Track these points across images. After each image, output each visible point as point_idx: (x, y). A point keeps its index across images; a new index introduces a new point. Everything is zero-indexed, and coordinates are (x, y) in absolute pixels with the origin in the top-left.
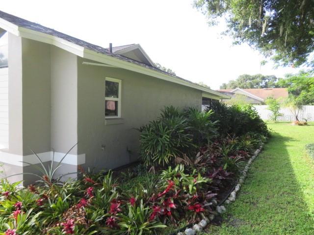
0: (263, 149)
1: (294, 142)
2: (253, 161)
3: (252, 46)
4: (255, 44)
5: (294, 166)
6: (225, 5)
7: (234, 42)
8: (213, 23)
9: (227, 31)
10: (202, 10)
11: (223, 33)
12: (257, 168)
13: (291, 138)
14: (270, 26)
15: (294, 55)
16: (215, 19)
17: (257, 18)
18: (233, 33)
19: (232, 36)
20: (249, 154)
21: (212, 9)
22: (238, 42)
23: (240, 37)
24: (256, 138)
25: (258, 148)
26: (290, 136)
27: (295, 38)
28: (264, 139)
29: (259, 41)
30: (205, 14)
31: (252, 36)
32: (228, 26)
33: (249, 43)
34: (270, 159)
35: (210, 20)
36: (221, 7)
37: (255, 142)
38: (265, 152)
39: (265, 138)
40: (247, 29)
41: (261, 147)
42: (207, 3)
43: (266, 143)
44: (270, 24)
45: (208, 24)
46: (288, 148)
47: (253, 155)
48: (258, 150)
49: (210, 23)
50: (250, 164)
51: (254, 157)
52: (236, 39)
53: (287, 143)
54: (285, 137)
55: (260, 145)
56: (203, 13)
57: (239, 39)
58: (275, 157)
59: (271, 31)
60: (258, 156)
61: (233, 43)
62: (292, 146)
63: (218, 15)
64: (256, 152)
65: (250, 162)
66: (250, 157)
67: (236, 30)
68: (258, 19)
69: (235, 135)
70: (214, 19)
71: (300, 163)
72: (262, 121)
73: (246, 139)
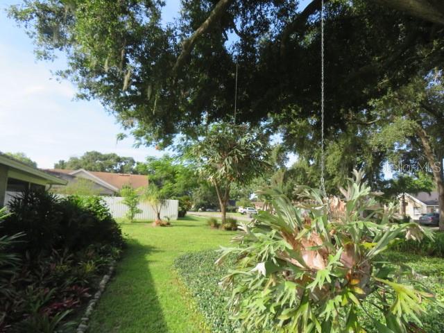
0: (114, 273)
1: (157, 254)
2: (94, 307)
3: (107, 107)
4: (112, 104)
5: (163, 303)
6: (69, 36)
7: (80, 94)
8: (45, 55)
9: (68, 72)
10: (26, 26)
11: (60, 73)
12: (101, 322)
13: (154, 248)
14: (134, 84)
15: (160, 133)
16: (51, 51)
17: (118, 64)
18: (78, 79)
19: (76, 82)
20: (89, 292)
21: (45, 32)
22: (85, 96)
23: (90, 89)
24: (104, 253)
25: (106, 274)
26: (152, 244)
27: (164, 109)
28: (117, 254)
29: (118, 101)
30: (32, 37)
31: (107, 91)
32: (71, 64)
33: (102, 100)
34: (127, 293)
35: (42, 49)
36: (61, 36)
37: (101, 262)
38: (118, 279)
39: (118, 251)
40: (100, 78)
41: (111, 268)
42: (36, 19)
43: (119, 260)
44: (134, 80)
45: (36, 55)
46: (151, 266)
47: (96, 291)
48: (106, 276)
49: (39, 54)
50: (90, 316)
51: (97, 295)
52: (83, 91)
53: (149, 257)
54: (146, 246)
55: (110, 266)
56: (28, 33)
57: (88, 92)
58: (133, 288)
59: (135, 92)
60: (105, 289)
61: (78, 96)
62: (156, 261)
63: (56, 46)
64: (103, 282)
65: (89, 309)
66: (90, 298)
67: (84, 74)
68: (118, 66)
69: (66, 250)
70: (47, 50)
71: (171, 296)
72: (115, 223)
73: (87, 259)
